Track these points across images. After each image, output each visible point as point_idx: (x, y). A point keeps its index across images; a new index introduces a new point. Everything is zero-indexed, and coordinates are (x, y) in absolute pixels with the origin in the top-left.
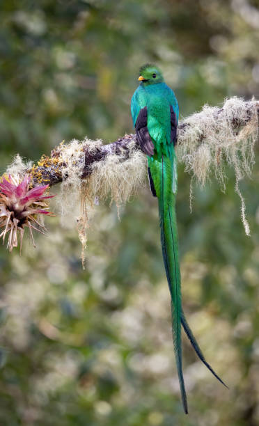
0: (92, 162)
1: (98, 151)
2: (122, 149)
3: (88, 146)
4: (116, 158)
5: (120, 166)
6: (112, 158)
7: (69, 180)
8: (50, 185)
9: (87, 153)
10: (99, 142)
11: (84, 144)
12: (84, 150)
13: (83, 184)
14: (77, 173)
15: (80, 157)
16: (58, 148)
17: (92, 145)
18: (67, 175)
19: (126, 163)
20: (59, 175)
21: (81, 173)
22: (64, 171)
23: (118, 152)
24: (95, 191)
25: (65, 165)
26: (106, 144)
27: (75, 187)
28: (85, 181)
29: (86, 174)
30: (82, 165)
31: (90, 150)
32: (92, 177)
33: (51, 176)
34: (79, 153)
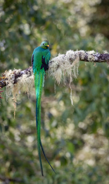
0: (17, 77)
1: (20, 73)
2: (28, 72)
3: (15, 72)
4: (26, 75)
5: (28, 78)
6: (24, 76)
7: (9, 85)
8: (2, 87)
9: (15, 74)
10: (20, 70)
11: (14, 71)
12: (14, 73)
13: (14, 86)
14: (12, 82)
15: (13, 76)
16: (4, 73)
17: (17, 71)
18: (8, 83)
19: (30, 77)
20: (5, 83)
21: (13, 82)
22: (7, 81)
23: (27, 73)
24: (19, 88)
25: (7, 79)
26: (22, 71)
27: (11, 87)
28: (15, 85)
29: (15, 82)
30: (13, 79)
31: (16, 73)
32: (18, 83)
33: (2, 84)
34: (12, 74)
